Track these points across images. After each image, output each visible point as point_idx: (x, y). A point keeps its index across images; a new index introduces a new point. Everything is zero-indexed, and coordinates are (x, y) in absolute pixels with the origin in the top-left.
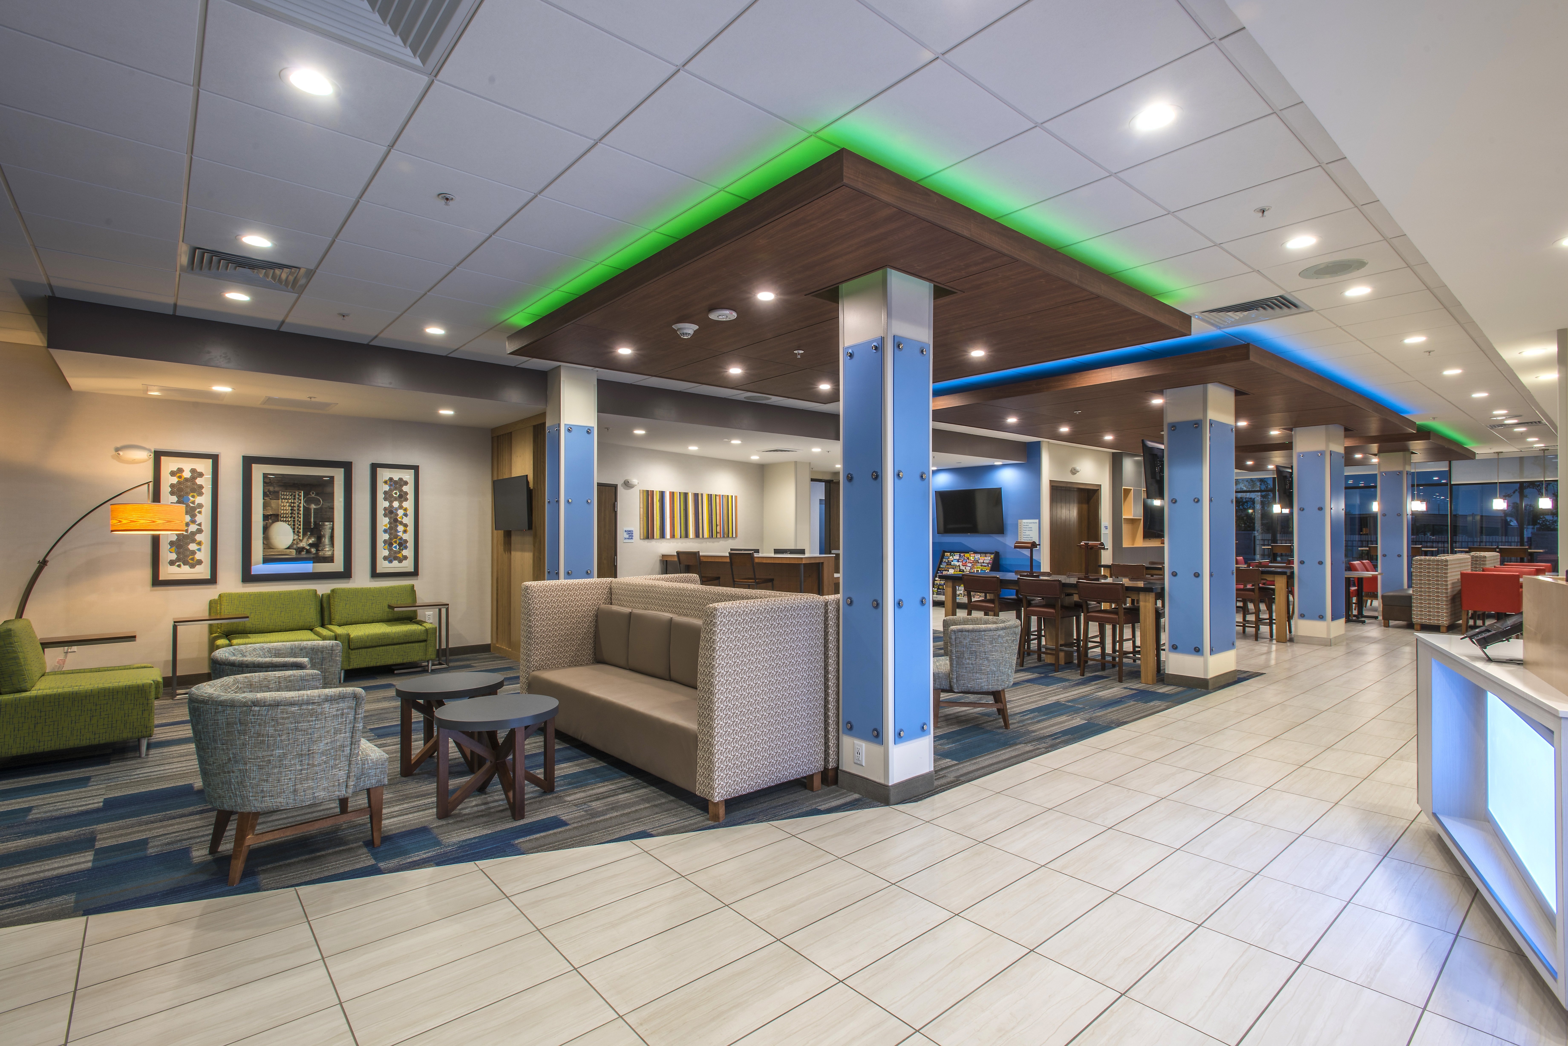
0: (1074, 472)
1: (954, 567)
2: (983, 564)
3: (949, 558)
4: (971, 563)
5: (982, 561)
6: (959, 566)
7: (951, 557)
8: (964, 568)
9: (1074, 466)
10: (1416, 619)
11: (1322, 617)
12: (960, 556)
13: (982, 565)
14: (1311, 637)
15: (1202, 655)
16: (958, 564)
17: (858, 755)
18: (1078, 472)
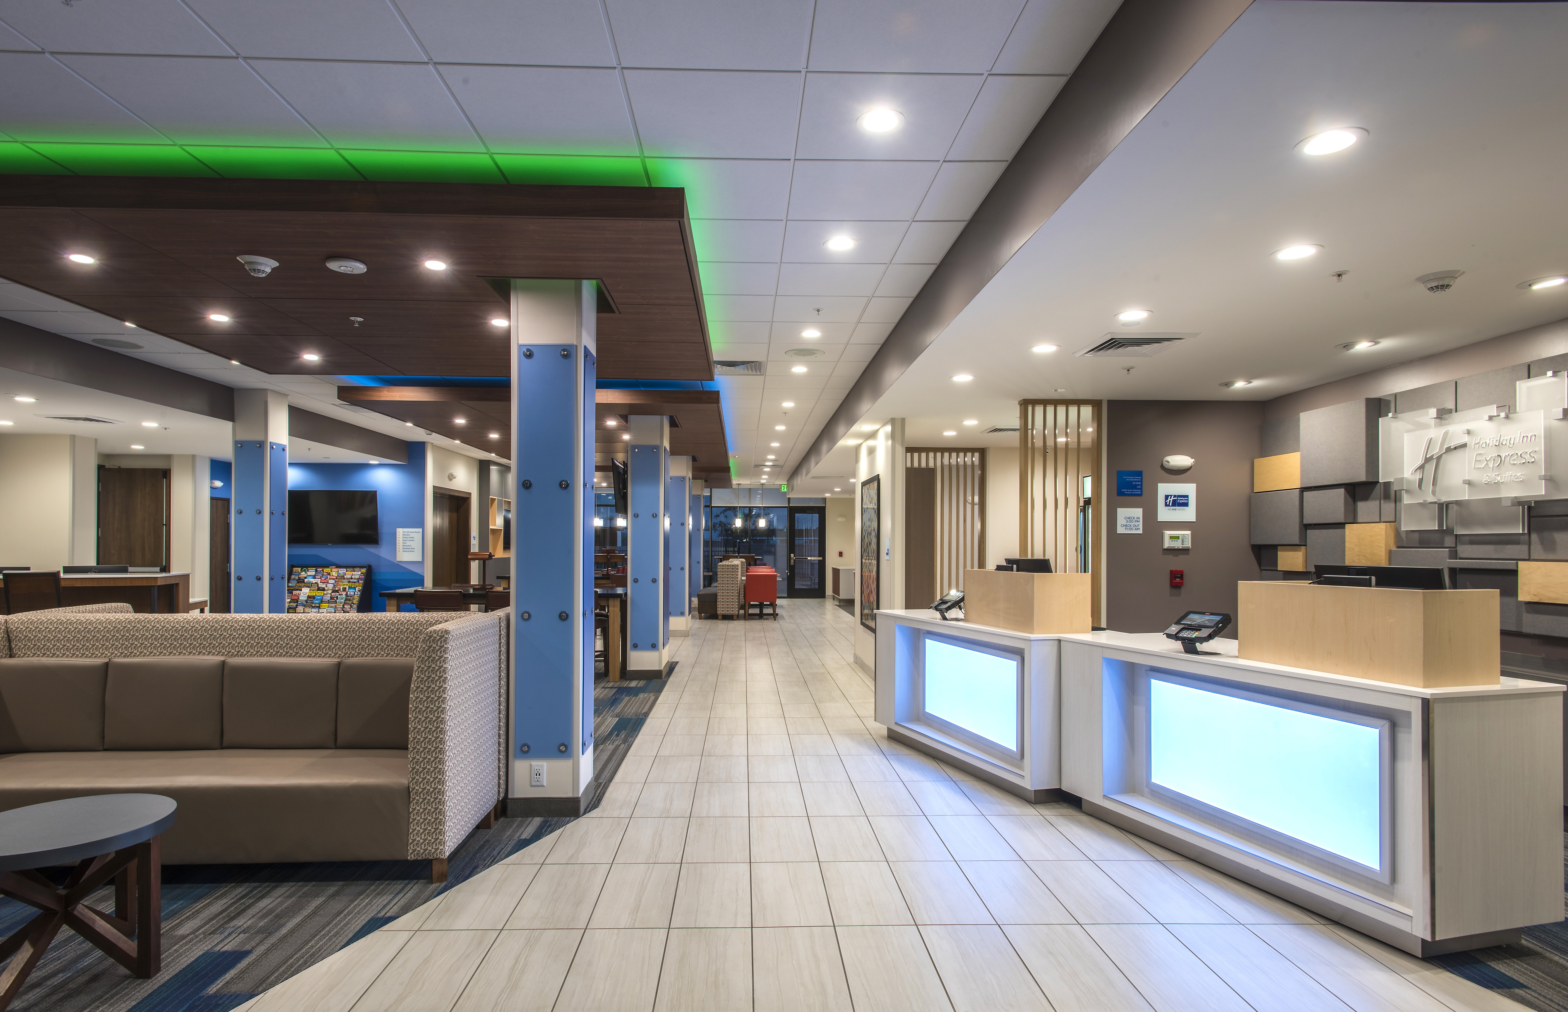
0: (451, 477)
1: (309, 585)
2: (352, 580)
3: (300, 574)
4: (333, 579)
5: (349, 577)
6: (316, 583)
7: (303, 573)
8: (324, 586)
9: (451, 472)
10: (720, 611)
11: (682, 614)
12: (316, 571)
13: (349, 582)
14: (674, 631)
15: (658, 650)
16: (314, 581)
17: (538, 776)
18: (455, 478)
